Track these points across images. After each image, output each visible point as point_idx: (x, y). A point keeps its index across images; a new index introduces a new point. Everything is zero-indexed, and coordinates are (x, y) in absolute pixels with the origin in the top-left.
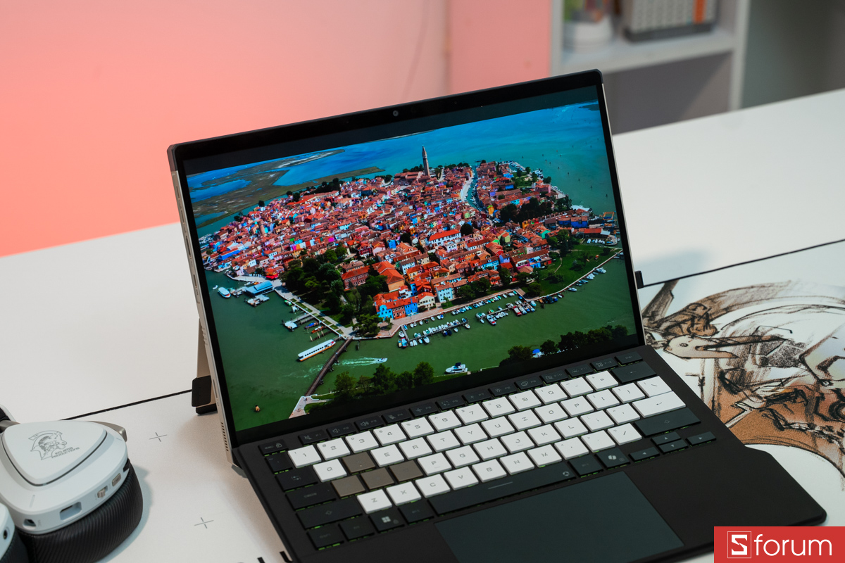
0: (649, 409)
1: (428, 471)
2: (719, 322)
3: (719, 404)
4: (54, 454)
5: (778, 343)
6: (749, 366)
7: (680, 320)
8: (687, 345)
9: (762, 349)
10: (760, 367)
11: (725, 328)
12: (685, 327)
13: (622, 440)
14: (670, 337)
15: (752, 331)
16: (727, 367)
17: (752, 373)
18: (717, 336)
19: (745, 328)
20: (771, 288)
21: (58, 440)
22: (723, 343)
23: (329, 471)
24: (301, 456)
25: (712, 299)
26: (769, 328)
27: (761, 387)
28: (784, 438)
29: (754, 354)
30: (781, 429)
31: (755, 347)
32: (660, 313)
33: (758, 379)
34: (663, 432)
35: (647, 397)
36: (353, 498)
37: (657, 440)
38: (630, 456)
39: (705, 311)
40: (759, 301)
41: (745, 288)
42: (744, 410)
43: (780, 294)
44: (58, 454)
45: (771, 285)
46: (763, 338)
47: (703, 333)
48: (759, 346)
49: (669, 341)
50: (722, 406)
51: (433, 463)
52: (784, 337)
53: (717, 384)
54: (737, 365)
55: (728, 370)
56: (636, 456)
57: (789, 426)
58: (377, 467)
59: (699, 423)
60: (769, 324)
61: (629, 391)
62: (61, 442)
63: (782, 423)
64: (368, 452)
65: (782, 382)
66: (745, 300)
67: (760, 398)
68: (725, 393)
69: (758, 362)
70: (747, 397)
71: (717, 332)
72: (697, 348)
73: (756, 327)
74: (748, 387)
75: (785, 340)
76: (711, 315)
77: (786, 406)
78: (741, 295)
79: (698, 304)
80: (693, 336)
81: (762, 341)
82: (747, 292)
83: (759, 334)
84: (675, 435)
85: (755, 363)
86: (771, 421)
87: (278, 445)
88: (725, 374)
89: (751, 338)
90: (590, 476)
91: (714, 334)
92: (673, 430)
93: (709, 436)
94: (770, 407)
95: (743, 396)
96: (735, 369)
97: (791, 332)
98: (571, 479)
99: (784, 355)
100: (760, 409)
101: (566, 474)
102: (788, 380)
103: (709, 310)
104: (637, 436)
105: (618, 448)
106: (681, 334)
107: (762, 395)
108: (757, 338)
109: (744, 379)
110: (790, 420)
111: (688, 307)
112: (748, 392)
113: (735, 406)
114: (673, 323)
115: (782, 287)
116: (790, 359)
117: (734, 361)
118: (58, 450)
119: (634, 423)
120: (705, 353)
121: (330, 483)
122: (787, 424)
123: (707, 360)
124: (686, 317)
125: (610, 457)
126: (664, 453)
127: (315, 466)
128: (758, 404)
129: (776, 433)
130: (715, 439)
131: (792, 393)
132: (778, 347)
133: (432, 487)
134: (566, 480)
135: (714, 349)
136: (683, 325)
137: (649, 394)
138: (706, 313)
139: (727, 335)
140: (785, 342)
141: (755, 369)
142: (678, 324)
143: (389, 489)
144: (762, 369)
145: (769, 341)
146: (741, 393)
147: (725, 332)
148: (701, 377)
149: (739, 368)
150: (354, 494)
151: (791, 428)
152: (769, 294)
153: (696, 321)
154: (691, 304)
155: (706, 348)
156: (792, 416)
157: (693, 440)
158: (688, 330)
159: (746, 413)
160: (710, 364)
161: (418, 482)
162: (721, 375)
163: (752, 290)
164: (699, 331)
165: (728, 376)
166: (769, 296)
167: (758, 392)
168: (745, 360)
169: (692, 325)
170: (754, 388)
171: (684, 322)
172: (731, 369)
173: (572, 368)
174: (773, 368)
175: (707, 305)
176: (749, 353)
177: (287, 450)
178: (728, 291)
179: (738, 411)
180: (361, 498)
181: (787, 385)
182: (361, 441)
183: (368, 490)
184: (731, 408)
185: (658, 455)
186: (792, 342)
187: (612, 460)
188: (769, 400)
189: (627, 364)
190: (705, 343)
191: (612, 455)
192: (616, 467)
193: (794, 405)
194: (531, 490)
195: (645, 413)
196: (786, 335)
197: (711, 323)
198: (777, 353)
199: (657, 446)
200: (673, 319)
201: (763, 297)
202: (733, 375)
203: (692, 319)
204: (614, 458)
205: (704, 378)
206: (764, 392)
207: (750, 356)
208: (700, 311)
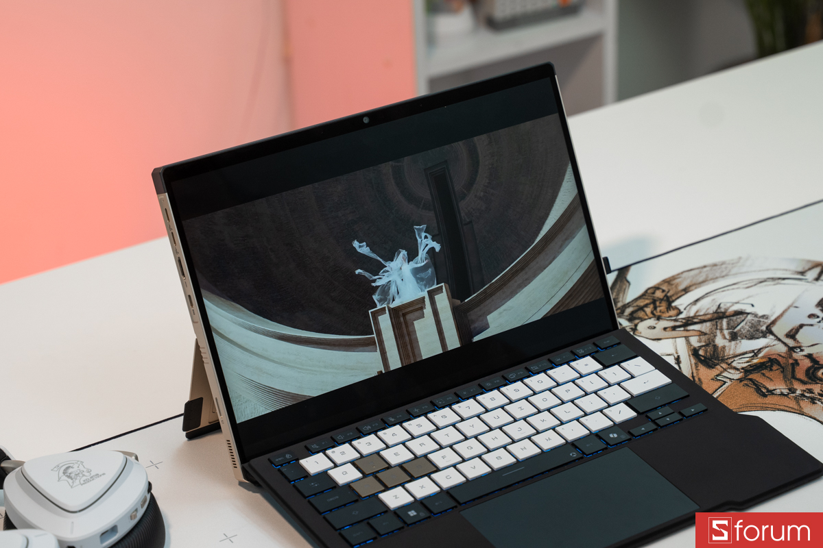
0: (637, 387)
1: (441, 465)
2: (681, 303)
3: (699, 379)
4: (82, 482)
5: (742, 317)
6: (720, 341)
7: (642, 304)
8: (655, 328)
9: (728, 324)
10: (730, 341)
11: (688, 308)
12: (648, 310)
13: (619, 418)
14: (636, 321)
15: (714, 308)
16: (699, 344)
17: (724, 347)
18: (682, 316)
19: (707, 306)
20: (724, 266)
21: (81, 468)
22: (688, 322)
23: (345, 475)
24: (314, 464)
25: (668, 281)
26: (730, 304)
27: (736, 359)
28: (769, 404)
29: (721, 330)
30: (764, 395)
31: (721, 323)
32: (621, 299)
33: (731, 352)
34: (656, 408)
35: (633, 377)
36: (375, 496)
37: (652, 415)
38: (629, 433)
39: (664, 294)
40: (715, 279)
41: (698, 268)
42: (725, 382)
43: (734, 271)
44: (86, 482)
45: (723, 263)
46: (727, 314)
47: (667, 315)
48: (725, 322)
49: (636, 325)
50: (703, 380)
51: (443, 457)
52: (748, 311)
53: (693, 361)
54: (707, 342)
55: (700, 347)
56: (635, 432)
57: (771, 392)
58: (389, 467)
59: (688, 396)
60: (730, 299)
61: (614, 373)
62: (85, 470)
63: (764, 390)
64: (378, 453)
65: (755, 353)
66: (701, 279)
67: (737, 369)
68: (702, 369)
69: (728, 337)
70: (725, 370)
71: (680, 313)
72: (665, 329)
73: (718, 304)
74: (723, 360)
75: (748, 314)
76: (671, 297)
77: (764, 374)
78: (696, 275)
79: (656, 288)
80: (659, 318)
81: (727, 317)
82: (700, 272)
83: (723, 310)
84: (668, 409)
85: (725, 338)
86: (752, 390)
87: (288, 456)
88: (698, 350)
89: (716, 315)
90: (595, 454)
91: (678, 314)
92: (664, 405)
93: (701, 407)
94: (749, 377)
95: (721, 369)
96: (707, 345)
97: (753, 306)
98: (579, 459)
99: (751, 327)
100: (740, 380)
101: (573, 455)
102: (760, 350)
103: (668, 292)
104: (632, 414)
105: (616, 427)
106: (647, 317)
107: (739, 366)
108: (721, 315)
109: (718, 354)
110: (771, 387)
111: (646, 291)
112: (724, 366)
113: (715, 379)
114: (636, 308)
115: (734, 263)
116: (758, 330)
117: (703, 338)
118: (84, 478)
119: (626, 402)
120: (674, 333)
121: (348, 486)
122: (768, 391)
123: (677, 339)
124: (647, 301)
125: (611, 436)
126: (661, 427)
127: (329, 472)
128: (737, 375)
129: (760, 400)
130: (706, 410)
131: (767, 362)
132: (743, 321)
133: (449, 479)
134: (574, 461)
135: (682, 329)
136: (646, 309)
137: (635, 374)
138: (666, 296)
139: (692, 314)
140: (749, 316)
141: (726, 343)
142: (641, 308)
143: (407, 485)
144: (733, 343)
145: (733, 315)
146: (718, 367)
147: (688, 311)
148: (676, 356)
149: (710, 343)
150: (374, 494)
151: (773, 394)
152: (722, 272)
153: (658, 303)
154: (649, 289)
155: (674, 328)
156: (772, 383)
157: (686, 412)
158: (652, 313)
159: (727, 385)
160: (681, 342)
161: (433, 476)
162: (695, 352)
163: (705, 269)
164: (663, 313)
165: (701, 352)
166: (724, 274)
167: (734, 364)
168: (715, 336)
169: (655, 308)
170: (730, 361)
171: (646, 306)
172: (703, 346)
173: (555, 357)
174: (743, 341)
175: (665, 287)
176: (717, 329)
177: (298, 460)
178: (682, 273)
179: (719, 384)
180: (382, 496)
181: (760, 355)
182: (368, 444)
183: (387, 488)
184: (712, 382)
185: (656, 429)
186: (756, 316)
187: (614, 438)
188: (747, 371)
189: (606, 348)
190: (672, 324)
191: (613, 433)
192: (619, 444)
193: (771, 373)
194: (542, 473)
195: (636, 392)
196: (749, 309)
197: (673, 304)
198: (744, 327)
199: (653, 421)
200: (635, 304)
201: (717, 275)
202: (706, 351)
203: (654, 302)
204: (616, 435)
205: (678, 356)
206: (740, 363)
207: (718, 332)
208: (659, 294)
